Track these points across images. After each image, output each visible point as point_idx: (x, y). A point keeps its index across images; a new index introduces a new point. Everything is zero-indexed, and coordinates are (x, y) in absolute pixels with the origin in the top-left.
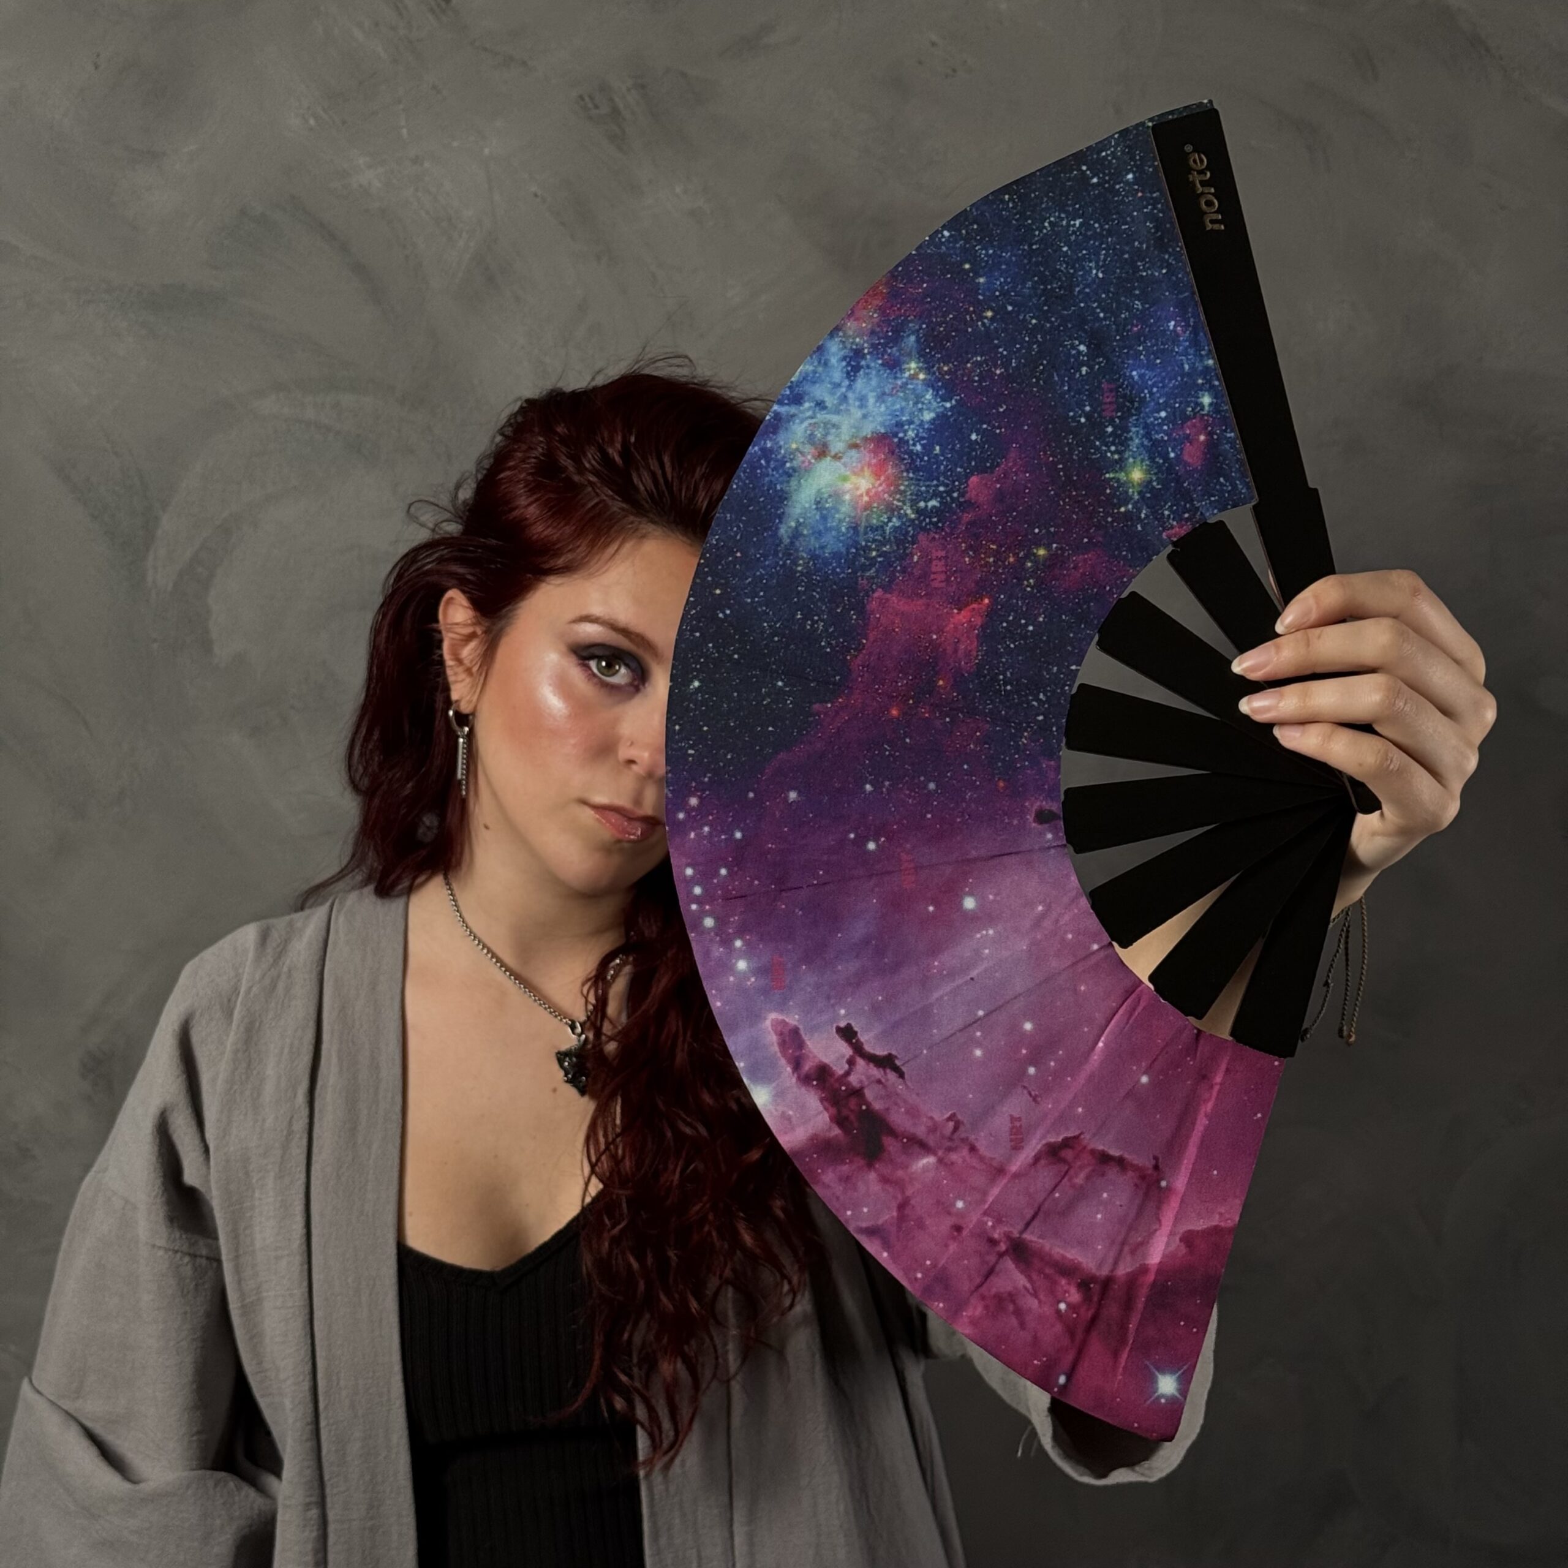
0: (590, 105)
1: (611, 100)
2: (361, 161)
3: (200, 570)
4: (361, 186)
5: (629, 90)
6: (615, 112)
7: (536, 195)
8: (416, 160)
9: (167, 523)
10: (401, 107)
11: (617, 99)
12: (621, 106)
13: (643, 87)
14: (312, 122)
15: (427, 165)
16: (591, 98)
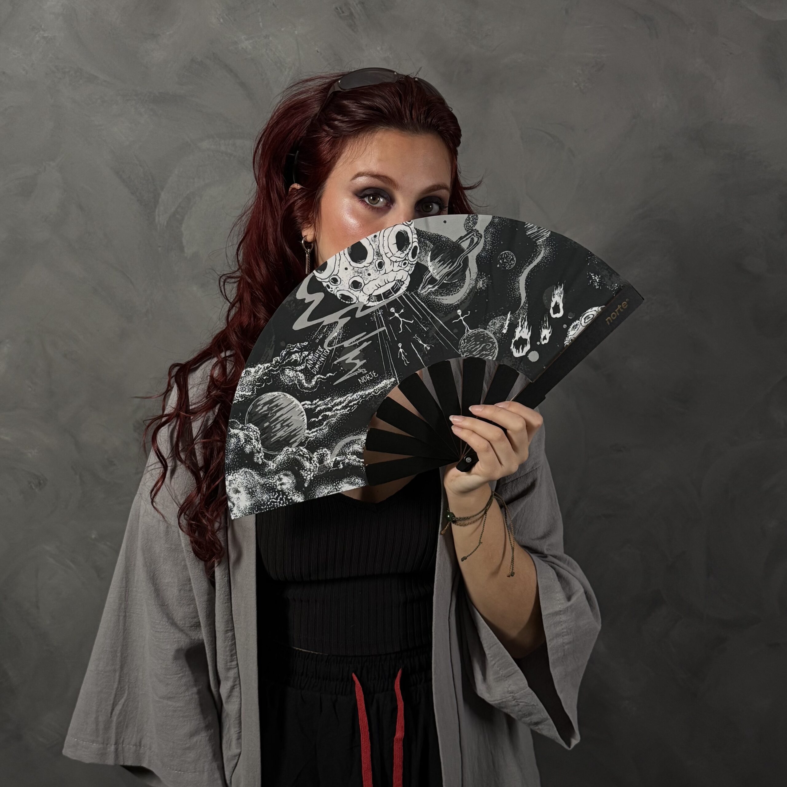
0: (341, 12)
1: (350, 9)
2: (243, 37)
3: (178, 216)
4: (243, 48)
5: (357, 5)
6: (351, 14)
7: (318, 52)
8: (266, 37)
9: (164, 196)
10: (259, 13)
11: (352, 9)
12: (353, 11)
13: (363, 3)
14: (222, 20)
15: (271, 38)
16: (340, 8)
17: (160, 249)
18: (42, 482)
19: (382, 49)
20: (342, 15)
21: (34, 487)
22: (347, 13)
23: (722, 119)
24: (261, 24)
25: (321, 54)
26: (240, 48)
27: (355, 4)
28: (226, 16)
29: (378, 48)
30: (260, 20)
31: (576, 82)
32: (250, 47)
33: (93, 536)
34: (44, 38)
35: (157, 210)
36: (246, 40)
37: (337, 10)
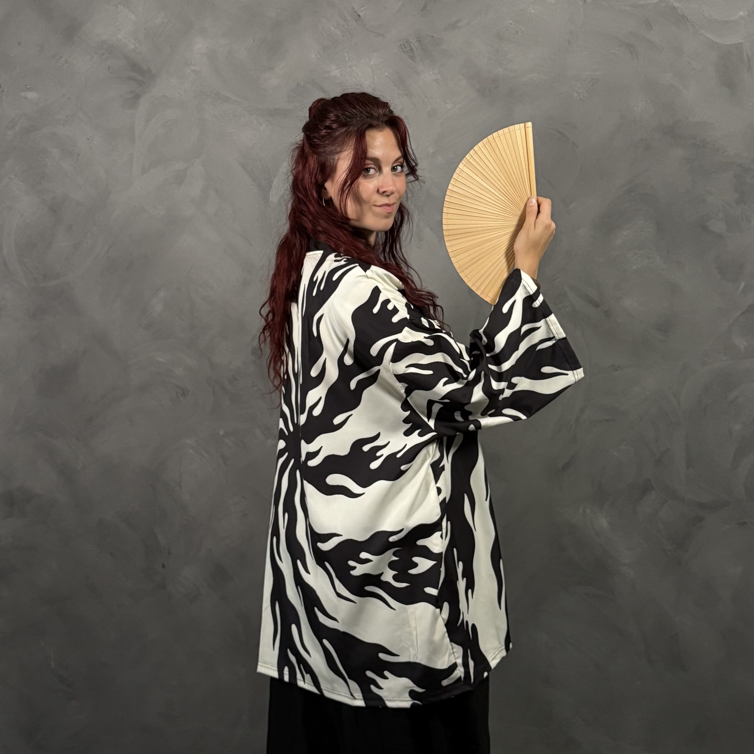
17: (272, 220)
18: (186, 392)
19: (433, 73)
20: (406, 49)
21: (179, 395)
22: (408, 49)
23: (688, 118)
24: (347, 58)
25: (390, 78)
26: (332, 76)
27: (414, 42)
28: (321, 53)
29: (431, 73)
30: (346, 55)
31: (577, 93)
32: (338, 75)
33: (221, 434)
34: (194, 71)
35: (270, 193)
36: (336, 69)
37: (401, 47)
